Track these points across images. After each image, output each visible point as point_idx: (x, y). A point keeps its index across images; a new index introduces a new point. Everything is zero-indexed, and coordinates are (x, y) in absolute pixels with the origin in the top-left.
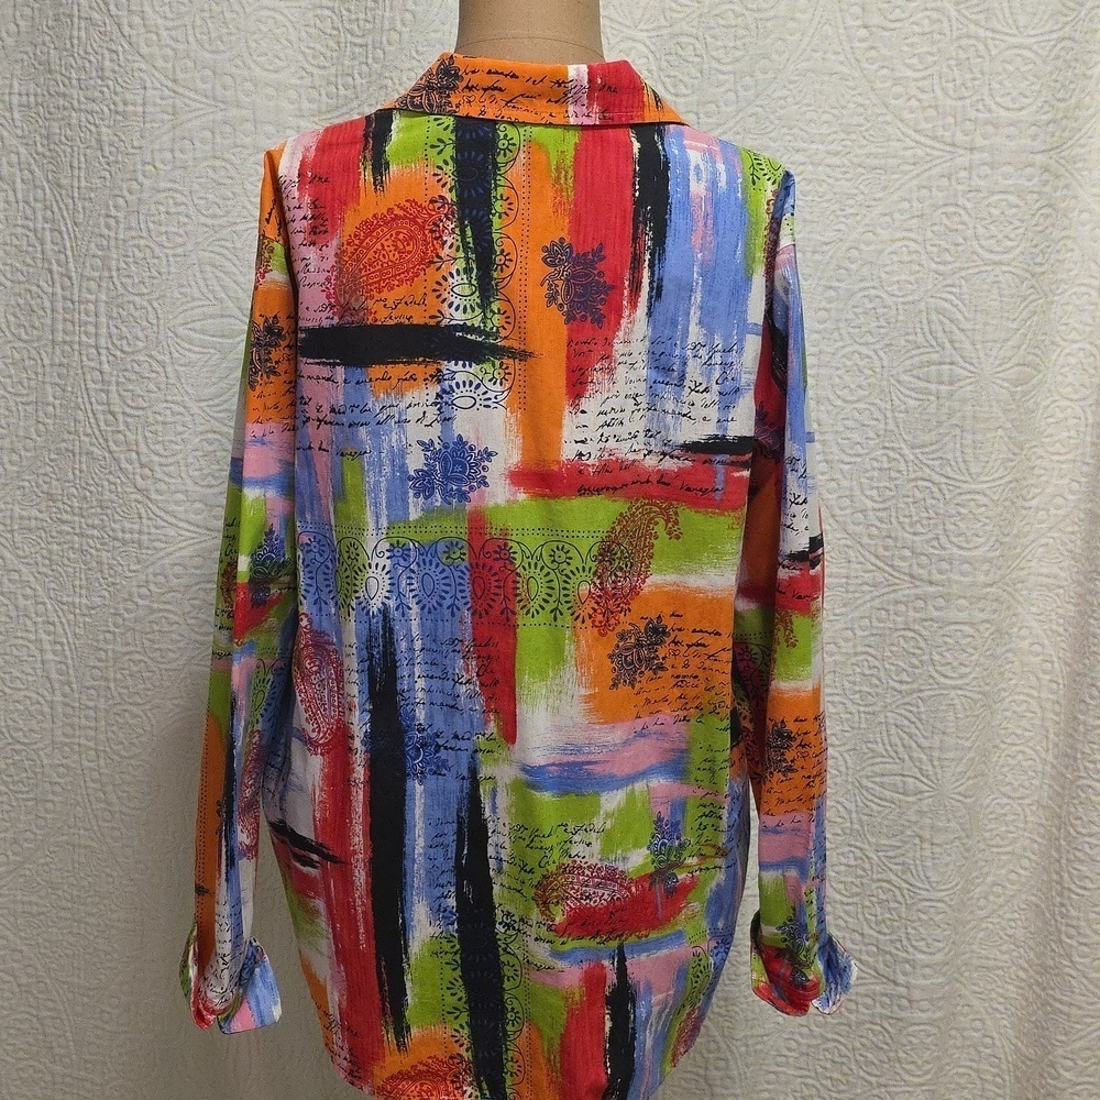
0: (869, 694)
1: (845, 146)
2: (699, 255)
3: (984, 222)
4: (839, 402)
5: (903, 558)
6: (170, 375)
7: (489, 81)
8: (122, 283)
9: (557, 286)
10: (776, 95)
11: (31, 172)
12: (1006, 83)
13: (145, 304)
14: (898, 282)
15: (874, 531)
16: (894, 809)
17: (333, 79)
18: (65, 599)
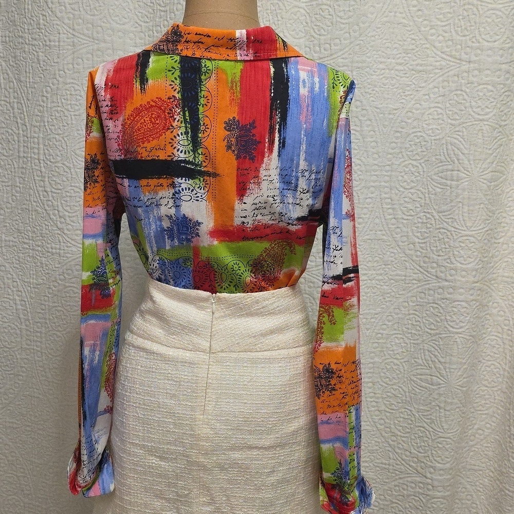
0: (415, 334)
1: (405, 60)
2: (304, 126)
3: (475, 99)
4: (402, 189)
5: (433, 268)
6: (73, 173)
7: (196, 38)
8: (50, 129)
9: (231, 141)
10: (369, 35)
11: (8, 74)
12: (487, 28)
13: (61, 139)
14: (432, 129)
15: (419, 253)
16: (426, 392)
17: (151, 28)
18: (26, 280)
